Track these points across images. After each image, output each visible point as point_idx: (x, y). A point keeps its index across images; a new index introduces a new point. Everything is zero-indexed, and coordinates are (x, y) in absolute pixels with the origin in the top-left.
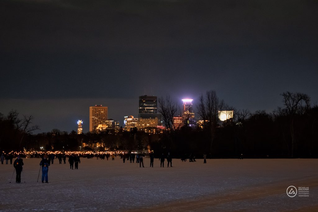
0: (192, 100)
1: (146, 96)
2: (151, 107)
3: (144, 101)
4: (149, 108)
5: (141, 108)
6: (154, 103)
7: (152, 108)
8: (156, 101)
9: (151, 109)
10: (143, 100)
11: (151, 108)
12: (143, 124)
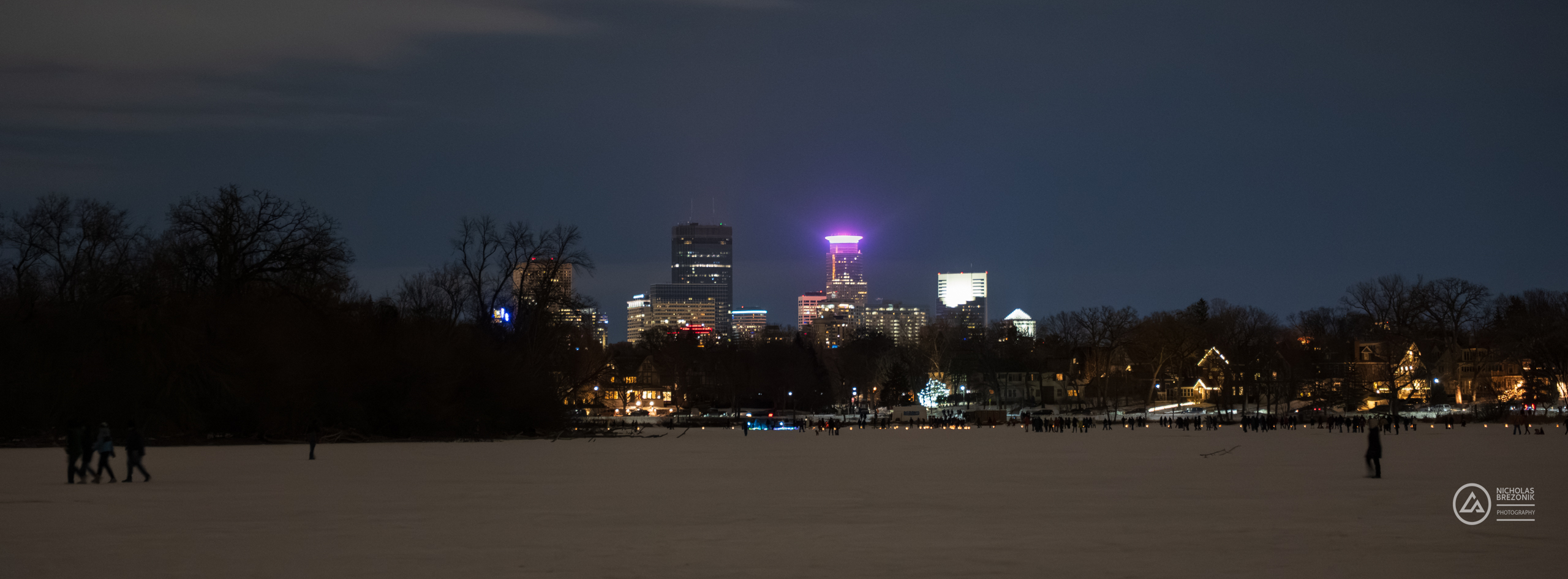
0: (861, 238)
1: (697, 224)
2: (711, 261)
3: (688, 243)
4: (703, 266)
5: (677, 266)
6: (723, 249)
7: (716, 266)
8: (730, 243)
9: (714, 270)
10: (686, 240)
11: (712, 266)
12: (666, 318)
